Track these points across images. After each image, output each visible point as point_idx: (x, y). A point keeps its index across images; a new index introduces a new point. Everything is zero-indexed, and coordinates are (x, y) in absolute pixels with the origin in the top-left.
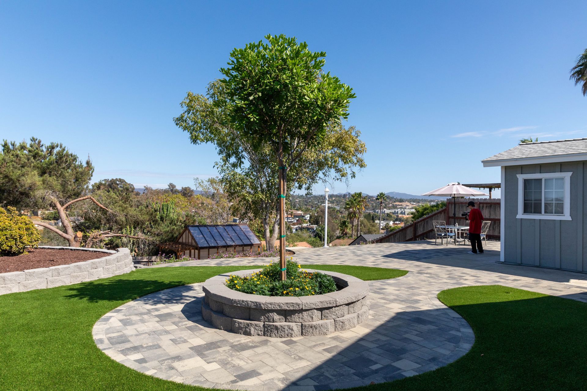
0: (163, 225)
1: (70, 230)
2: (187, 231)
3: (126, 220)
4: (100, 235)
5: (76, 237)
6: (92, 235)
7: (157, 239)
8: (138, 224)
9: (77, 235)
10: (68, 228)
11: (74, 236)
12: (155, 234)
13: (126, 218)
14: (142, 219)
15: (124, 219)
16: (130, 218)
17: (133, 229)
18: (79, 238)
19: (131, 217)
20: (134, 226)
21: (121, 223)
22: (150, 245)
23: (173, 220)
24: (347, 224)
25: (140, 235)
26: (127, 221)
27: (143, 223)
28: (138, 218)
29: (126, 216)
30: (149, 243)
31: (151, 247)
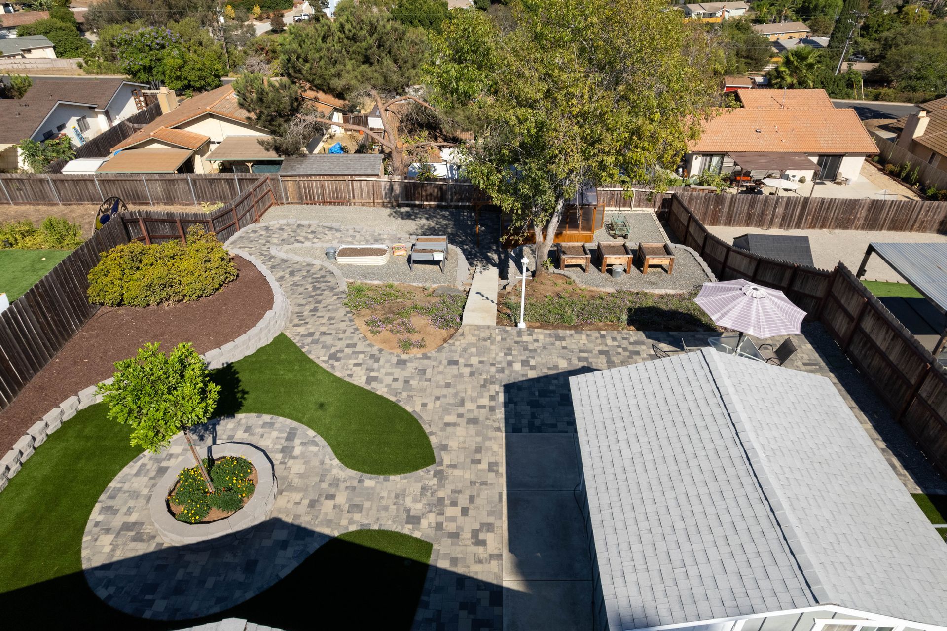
5: (396, 147)
9: (397, 145)
11: (395, 145)
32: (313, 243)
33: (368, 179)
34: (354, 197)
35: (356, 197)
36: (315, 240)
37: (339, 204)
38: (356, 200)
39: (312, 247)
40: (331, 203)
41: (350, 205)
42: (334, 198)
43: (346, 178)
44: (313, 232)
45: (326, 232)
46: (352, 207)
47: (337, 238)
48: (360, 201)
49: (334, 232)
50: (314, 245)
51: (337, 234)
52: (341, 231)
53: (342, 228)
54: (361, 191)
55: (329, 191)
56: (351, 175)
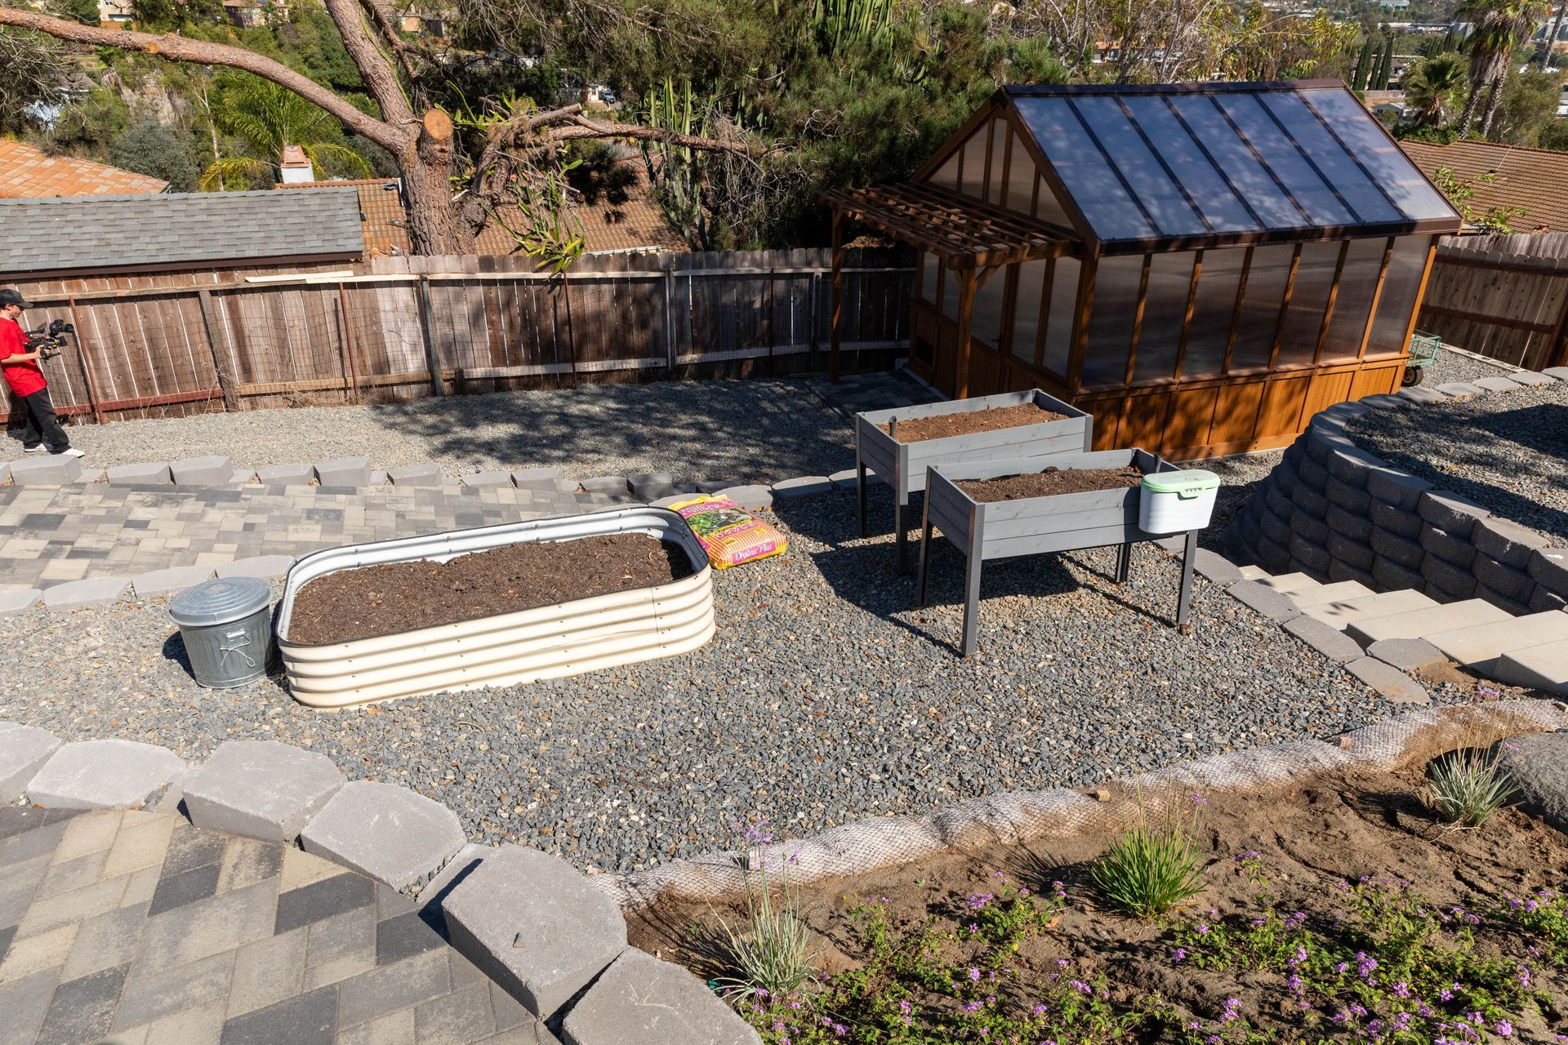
0: (831, 78)
1: (394, 98)
2: (1001, 125)
3: (657, 44)
4: (536, 129)
5: (423, 139)
6: (498, 130)
7: (806, 158)
8: (714, 74)
9: (428, 126)
10: (384, 86)
11: (415, 132)
12: (798, 128)
13: (653, 33)
14: (733, 40)
15: (645, 43)
16: (677, 37)
17: (690, 96)
18: (438, 142)
19: (678, 27)
20: (693, 81)
21: (633, 65)
22: (774, 185)
23: (880, 52)
24: (1448, 77)
25: (731, 134)
26: (659, 55)
27: (737, 64)
28: (713, 36)
29: (654, 21)
30: (769, 179)
31: (780, 195)
32: (46, 585)
33: (311, 278)
34: (247, 372)
35: (260, 375)
36: (59, 567)
37: (177, 407)
38: (262, 383)
39: (42, 617)
40: (129, 410)
41: (231, 407)
42: (146, 386)
43: (197, 282)
44: (33, 523)
45: (140, 513)
46: (244, 417)
47: (225, 537)
48: (277, 386)
49: (191, 506)
50: (51, 597)
51: (214, 515)
52: (235, 497)
53: (241, 478)
54: (282, 343)
55: (116, 355)
56: (225, 266)
